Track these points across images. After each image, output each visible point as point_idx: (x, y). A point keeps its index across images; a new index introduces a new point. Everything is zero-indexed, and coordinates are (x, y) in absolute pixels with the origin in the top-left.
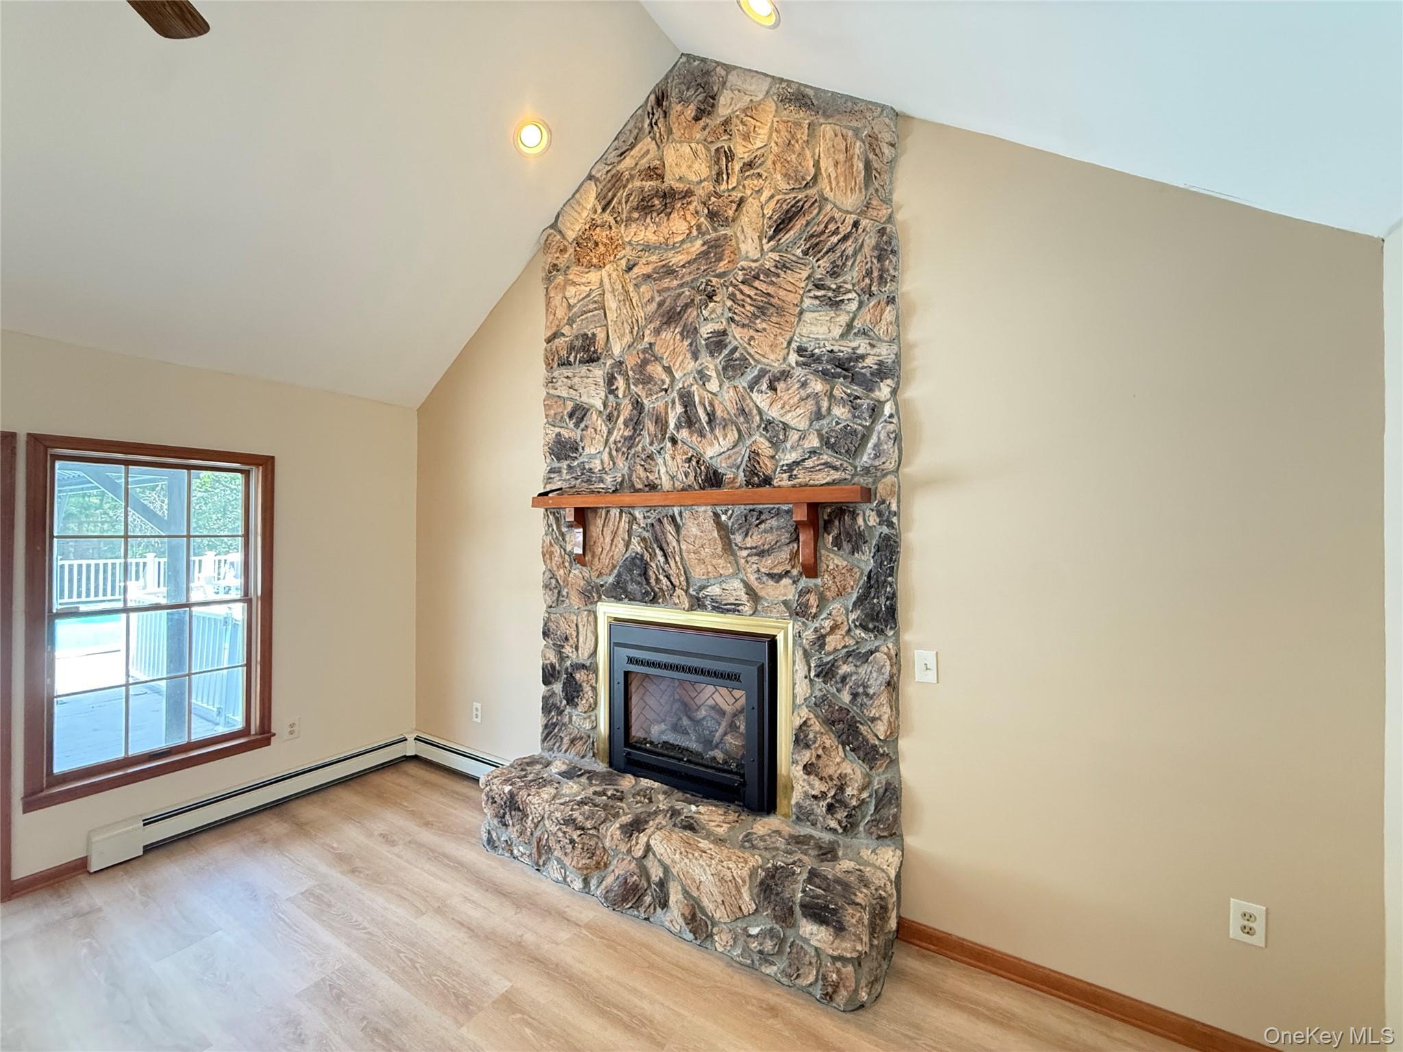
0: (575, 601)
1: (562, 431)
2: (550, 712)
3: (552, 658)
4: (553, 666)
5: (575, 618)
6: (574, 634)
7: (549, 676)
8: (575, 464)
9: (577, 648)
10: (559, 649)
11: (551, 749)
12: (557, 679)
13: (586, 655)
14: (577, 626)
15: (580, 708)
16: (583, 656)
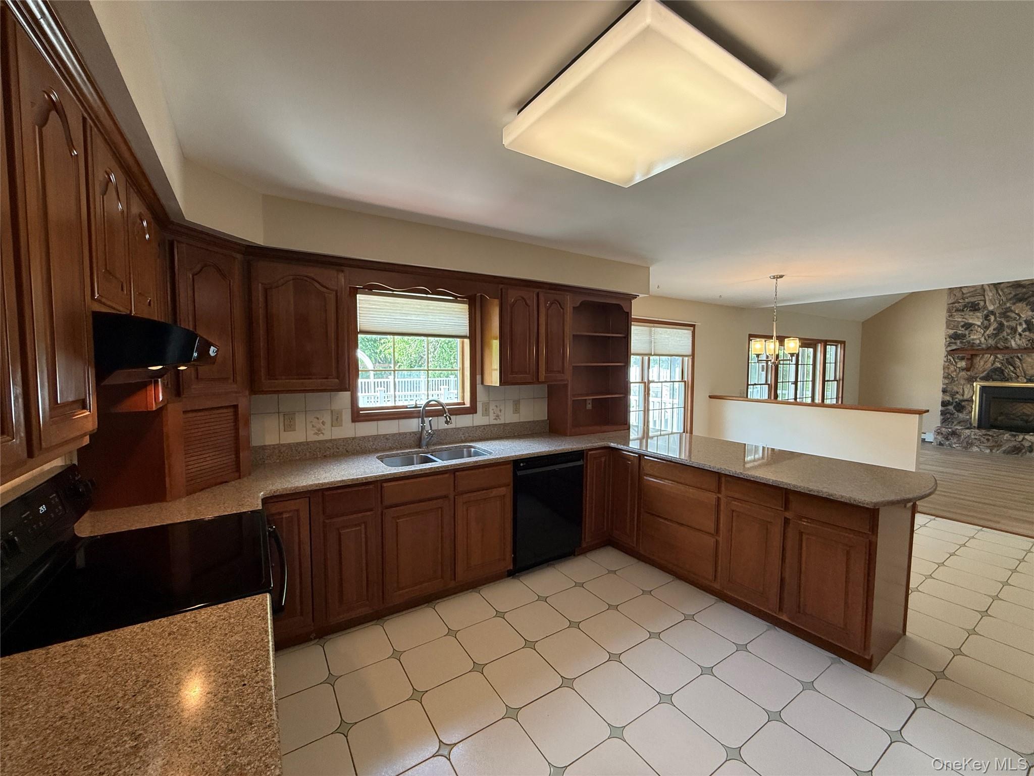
0: (962, 382)
1: (958, 331)
2: (945, 414)
3: (948, 398)
4: (949, 401)
5: (961, 387)
6: (961, 392)
7: (944, 404)
8: (965, 341)
9: (963, 395)
10: (953, 395)
11: (948, 425)
12: (951, 405)
13: (969, 397)
14: (963, 389)
15: (964, 412)
16: (966, 397)
